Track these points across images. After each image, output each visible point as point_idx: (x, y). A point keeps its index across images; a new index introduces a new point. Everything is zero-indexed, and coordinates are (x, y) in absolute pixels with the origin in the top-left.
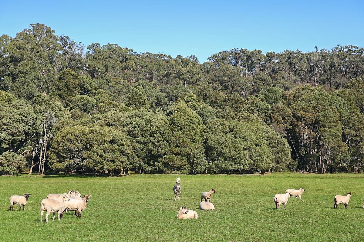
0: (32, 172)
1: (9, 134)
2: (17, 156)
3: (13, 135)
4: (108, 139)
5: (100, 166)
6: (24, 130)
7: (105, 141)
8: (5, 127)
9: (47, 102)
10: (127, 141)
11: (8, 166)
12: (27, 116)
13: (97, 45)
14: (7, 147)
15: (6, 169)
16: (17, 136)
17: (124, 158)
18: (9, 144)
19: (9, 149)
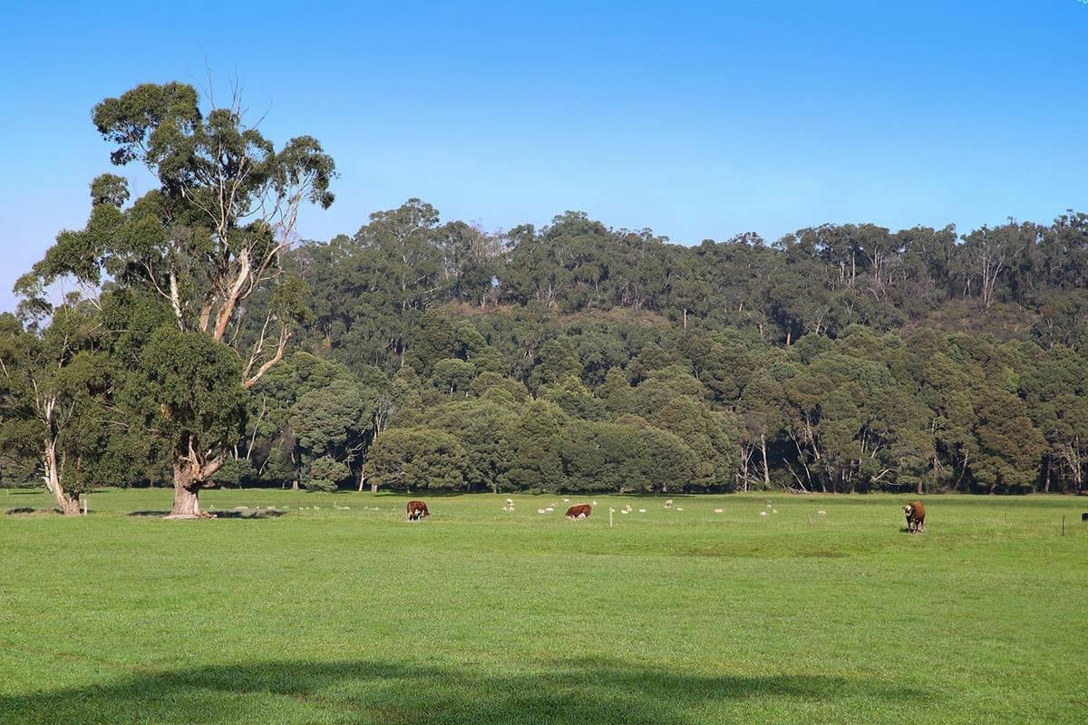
0: (363, 488)
1: (324, 433)
2: (335, 464)
3: (329, 434)
4: (433, 447)
5: (424, 482)
6: (345, 427)
7: (429, 450)
8: (318, 422)
9: (383, 382)
10: (460, 450)
11: (323, 479)
12: (349, 405)
13: (530, 228)
14: (322, 451)
15: (320, 483)
16: (336, 435)
17: (457, 472)
18: (324, 447)
19: (324, 454)
